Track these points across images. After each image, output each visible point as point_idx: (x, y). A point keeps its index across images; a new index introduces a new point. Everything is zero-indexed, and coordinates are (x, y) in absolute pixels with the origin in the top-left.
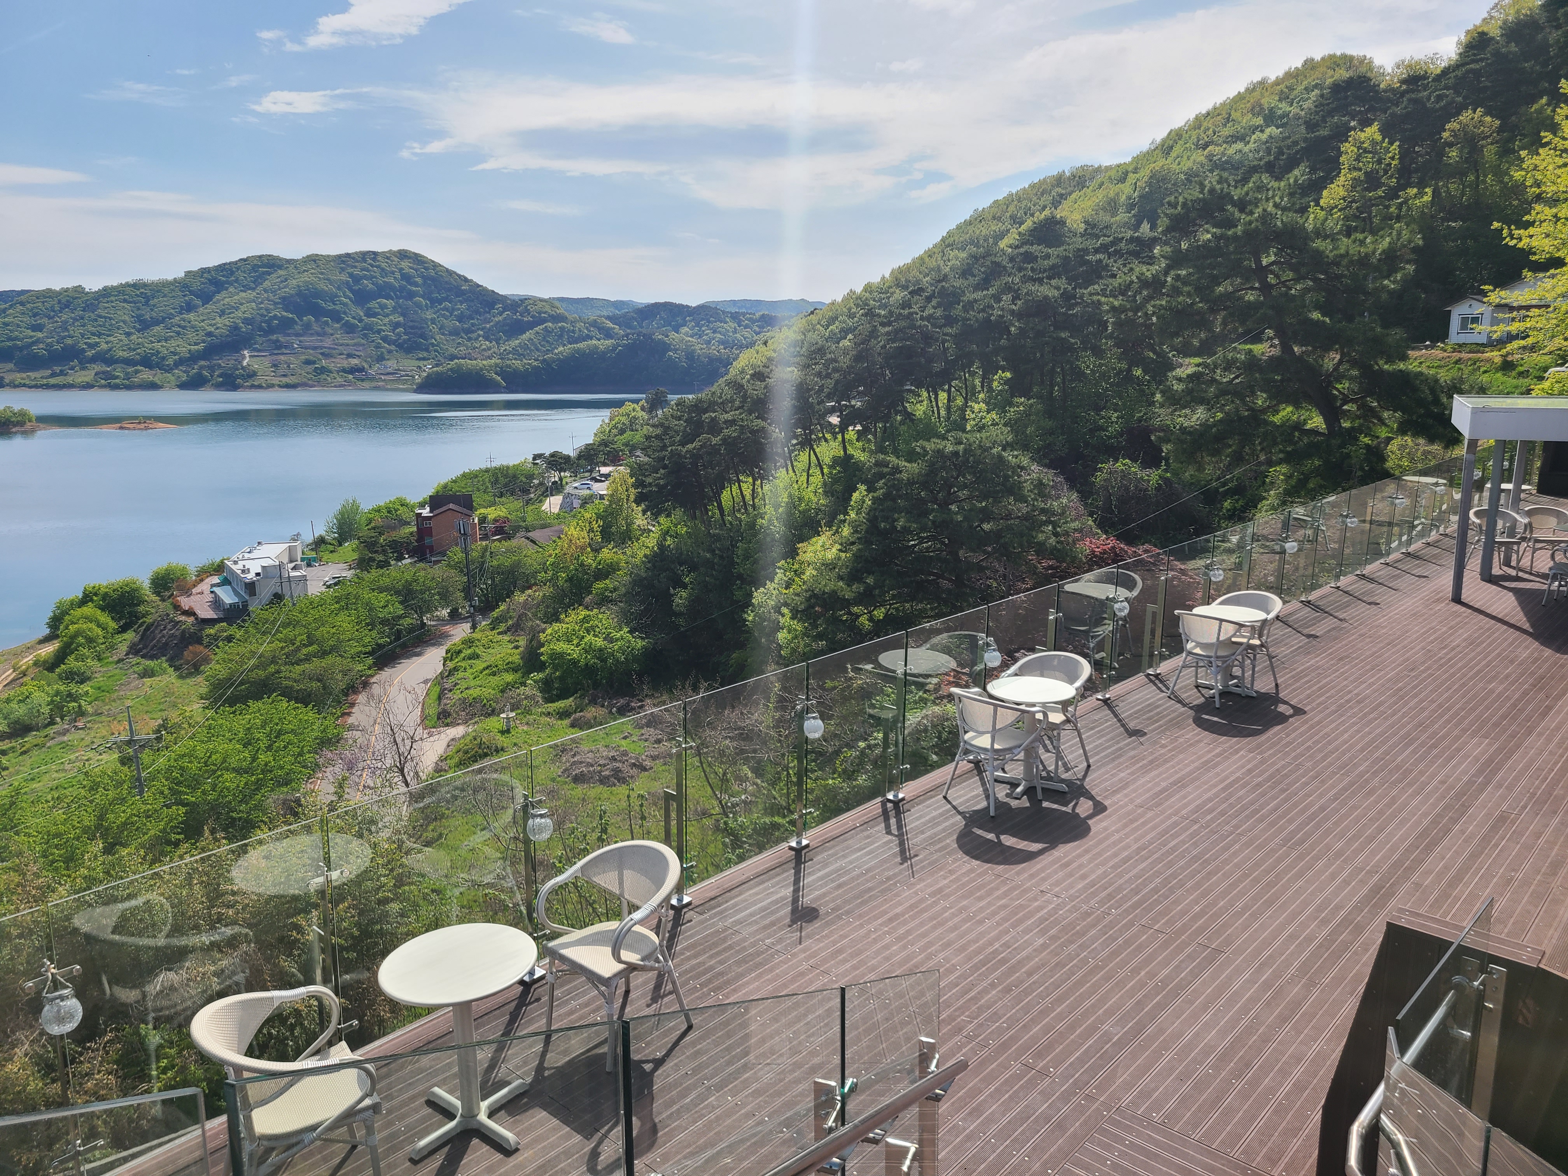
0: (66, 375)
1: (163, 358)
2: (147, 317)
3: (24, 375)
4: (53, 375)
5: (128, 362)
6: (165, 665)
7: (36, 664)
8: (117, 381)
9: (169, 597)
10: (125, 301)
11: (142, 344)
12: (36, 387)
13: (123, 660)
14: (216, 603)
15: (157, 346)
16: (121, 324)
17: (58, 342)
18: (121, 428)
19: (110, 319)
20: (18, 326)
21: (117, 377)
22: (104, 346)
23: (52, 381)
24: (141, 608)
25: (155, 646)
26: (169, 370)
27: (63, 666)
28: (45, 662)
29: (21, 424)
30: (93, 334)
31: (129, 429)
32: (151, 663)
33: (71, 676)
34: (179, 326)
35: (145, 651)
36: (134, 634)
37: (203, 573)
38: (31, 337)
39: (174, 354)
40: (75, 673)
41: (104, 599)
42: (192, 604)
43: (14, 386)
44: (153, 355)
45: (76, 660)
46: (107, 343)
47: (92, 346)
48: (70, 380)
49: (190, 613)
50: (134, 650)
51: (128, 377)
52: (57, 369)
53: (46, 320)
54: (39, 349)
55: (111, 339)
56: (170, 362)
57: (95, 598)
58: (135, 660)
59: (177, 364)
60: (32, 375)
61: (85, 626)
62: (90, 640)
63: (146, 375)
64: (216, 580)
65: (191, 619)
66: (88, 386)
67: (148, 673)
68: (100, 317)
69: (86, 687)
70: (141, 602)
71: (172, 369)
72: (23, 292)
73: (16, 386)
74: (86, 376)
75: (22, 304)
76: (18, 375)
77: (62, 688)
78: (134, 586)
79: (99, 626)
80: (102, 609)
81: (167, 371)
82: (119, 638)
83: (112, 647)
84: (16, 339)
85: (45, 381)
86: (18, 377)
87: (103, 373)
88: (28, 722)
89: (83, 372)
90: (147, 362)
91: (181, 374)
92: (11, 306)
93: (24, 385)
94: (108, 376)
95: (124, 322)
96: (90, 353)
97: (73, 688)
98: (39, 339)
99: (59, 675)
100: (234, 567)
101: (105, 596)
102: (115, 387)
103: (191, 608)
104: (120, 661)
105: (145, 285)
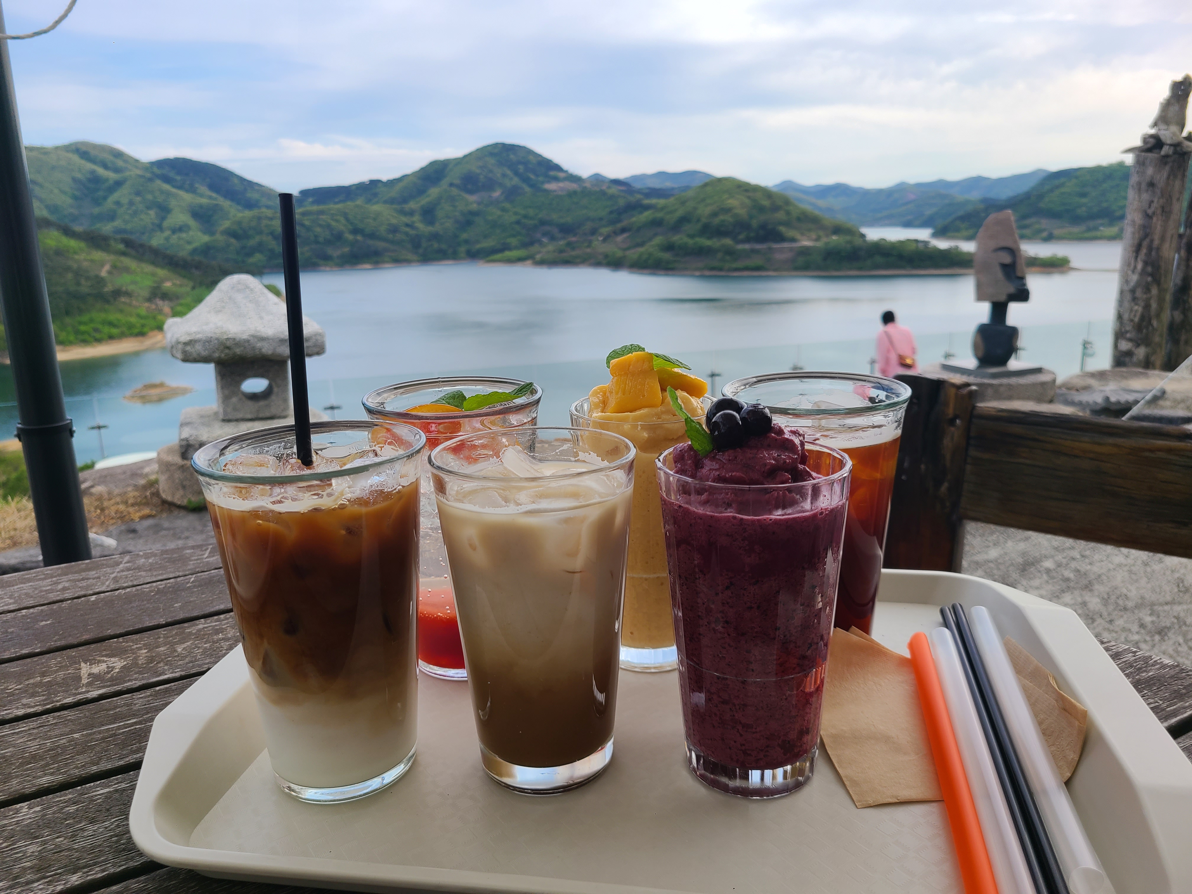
0: (1097, 229)
4: (1088, 230)
17: (1097, 205)
20: (1071, 194)
23: (1087, 234)
29: (1059, 265)
38: (1078, 202)
48: (1100, 233)
52: (1091, 225)
53: (1091, 189)
60: (1073, 230)
74: (1111, 230)
75: (1077, 178)
84: (1067, 204)
85: (1080, 235)
92: (1070, 180)
96: (1118, 214)
98: (1083, 203)
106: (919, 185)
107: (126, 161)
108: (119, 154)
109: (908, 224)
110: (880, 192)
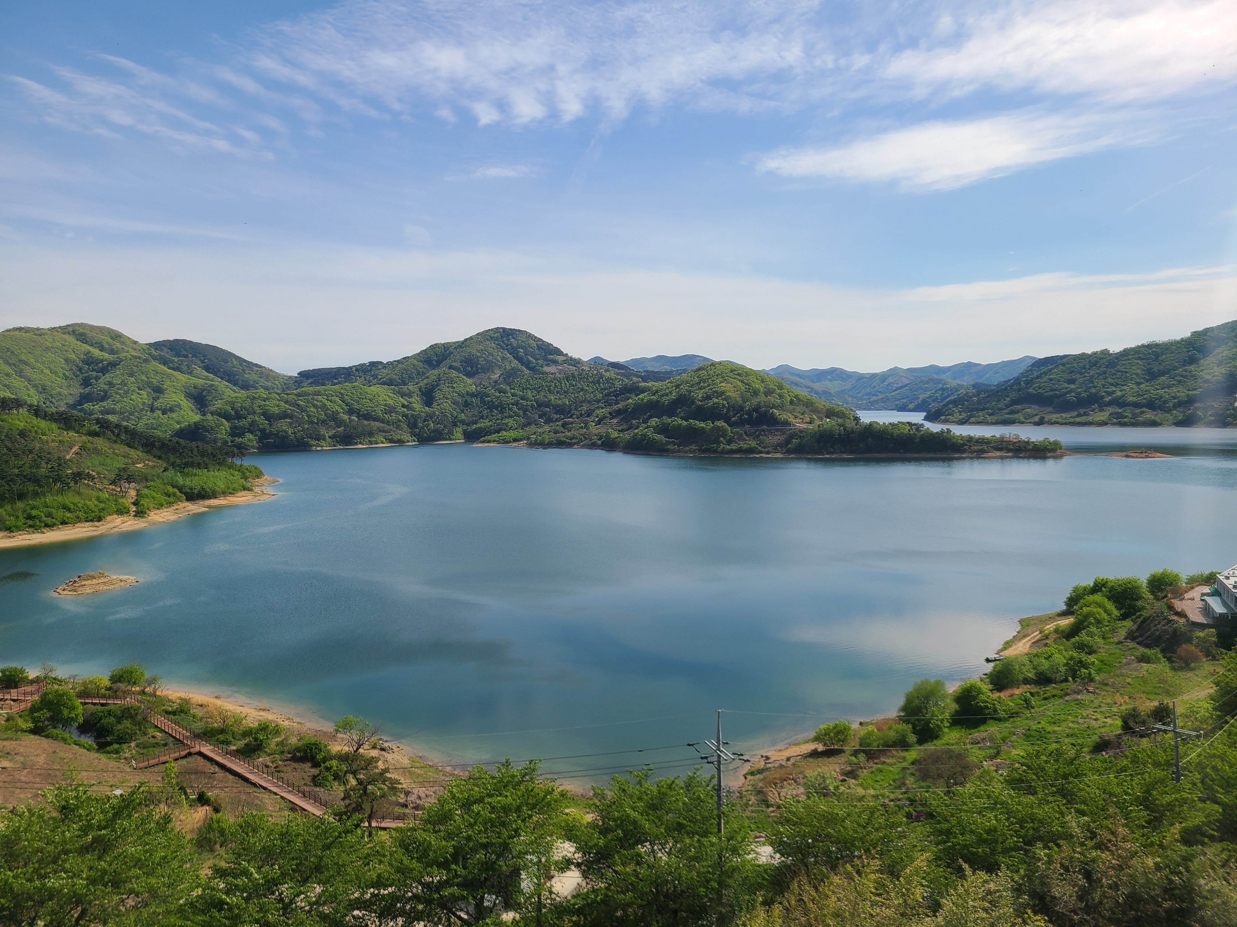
0: (1088, 415)
1: (1165, 402)
2: (1155, 370)
3: (1058, 416)
4: (1079, 415)
5: (1136, 405)
6: (1160, 656)
7: (1056, 631)
8: (1126, 420)
9: (1163, 598)
10: (1139, 358)
11: (1149, 391)
12: (1066, 424)
13: (1122, 643)
14: (1207, 610)
15: (1161, 392)
16: (1134, 376)
17: (1085, 391)
18: (1127, 456)
19: (1126, 372)
20: (1059, 381)
21: (1126, 417)
22: (1119, 393)
23: (1078, 420)
24: (1139, 603)
25: (1149, 636)
26: (1168, 411)
27: (1077, 638)
28: (1063, 631)
29: (1054, 450)
30: (1112, 385)
31: (1133, 457)
32: (1148, 651)
33: (1081, 647)
34: (1182, 376)
35: (1140, 639)
36: (1132, 623)
37: (1194, 582)
38: (1067, 388)
39: (1174, 398)
40: (1086, 646)
41: (1110, 591)
42: (1184, 608)
43: (1051, 423)
44: (1156, 399)
45: (1088, 635)
46: (1121, 391)
47: (1109, 394)
48: (1090, 419)
49: (1182, 614)
50: (1131, 636)
51: (1134, 416)
52: (1082, 411)
53: (1078, 376)
54: (1071, 397)
55: (1125, 387)
56: (1170, 404)
57: (1103, 589)
58: (1132, 645)
59: (1175, 407)
60: (1064, 415)
61: (1095, 610)
62: (1099, 622)
63: (1149, 415)
64: (1207, 590)
65: (1182, 621)
66: (1103, 424)
67: (1143, 659)
68: (1119, 371)
69: (1092, 658)
70: (1139, 598)
71: (1171, 410)
72: (1065, 356)
73: (1052, 424)
74: (1103, 416)
75: (1063, 365)
76: (1055, 416)
77: (1075, 655)
78: (1134, 584)
79: (1106, 611)
80: (1109, 599)
81: (1167, 412)
82: (1120, 624)
83: (1113, 631)
84: (1056, 390)
85: (1072, 420)
86: (1055, 417)
87: (1116, 413)
88: (1049, 675)
89: (1101, 413)
90: (1151, 405)
91: (1178, 414)
92: (1055, 367)
93: (1058, 423)
94: (1120, 416)
95: (1137, 375)
96: (1107, 399)
97: (1084, 657)
98: (1072, 389)
99: (1074, 644)
100: (1225, 581)
101: (1112, 589)
102: (1124, 425)
103: (1183, 610)
104: (1120, 643)
105: (1157, 345)
106: (910, 370)
107: (123, 343)
108: (116, 336)
109: (902, 408)
110: (874, 376)
